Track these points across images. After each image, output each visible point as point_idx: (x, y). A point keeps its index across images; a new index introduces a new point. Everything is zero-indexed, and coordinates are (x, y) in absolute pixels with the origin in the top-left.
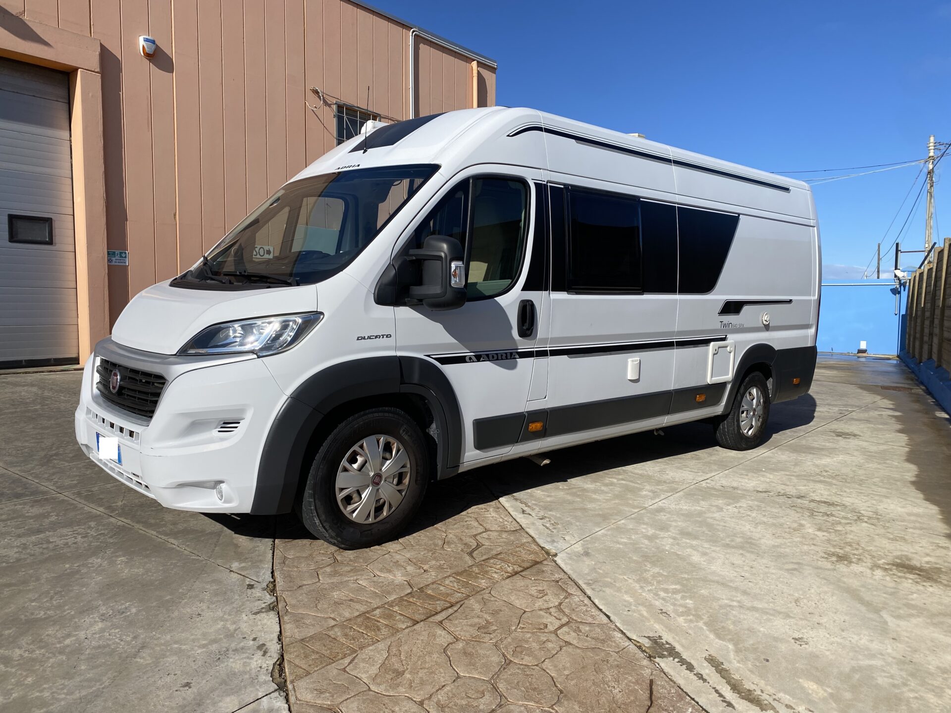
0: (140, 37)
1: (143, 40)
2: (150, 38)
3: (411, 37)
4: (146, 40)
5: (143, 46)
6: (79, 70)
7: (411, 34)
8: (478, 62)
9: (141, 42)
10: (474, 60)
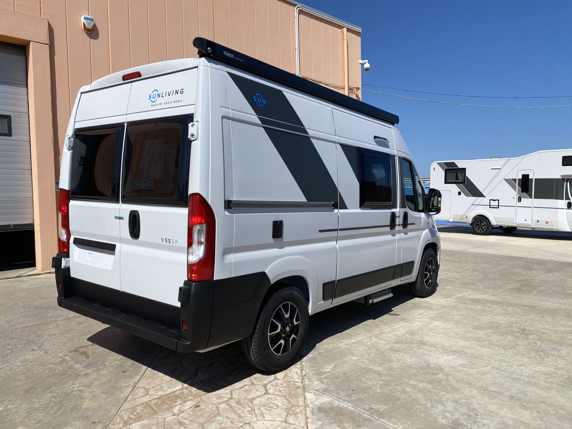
0: (82, 17)
1: (83, 18)
2: (90, 17)
3: (296, 11)
4: (86, 19)
5: (84, 23)
6: (31, 42)
7: (296, 9)
8: (347, 29)
9: (83, 20)
10: (344, 27)
